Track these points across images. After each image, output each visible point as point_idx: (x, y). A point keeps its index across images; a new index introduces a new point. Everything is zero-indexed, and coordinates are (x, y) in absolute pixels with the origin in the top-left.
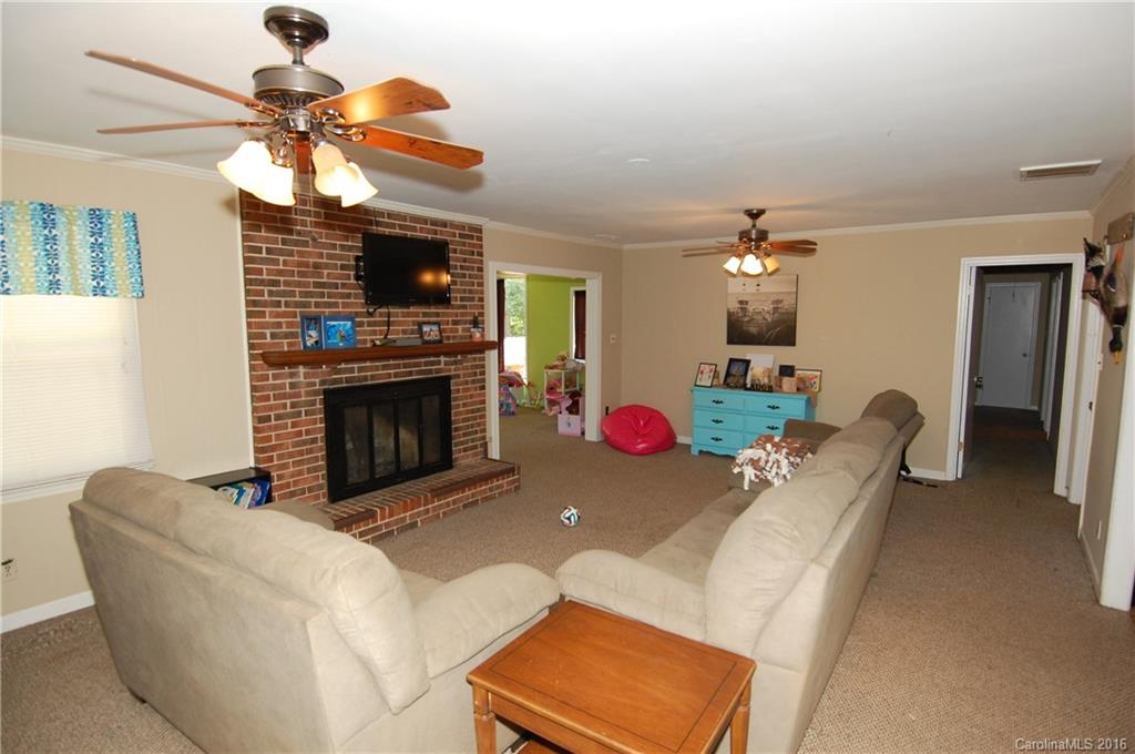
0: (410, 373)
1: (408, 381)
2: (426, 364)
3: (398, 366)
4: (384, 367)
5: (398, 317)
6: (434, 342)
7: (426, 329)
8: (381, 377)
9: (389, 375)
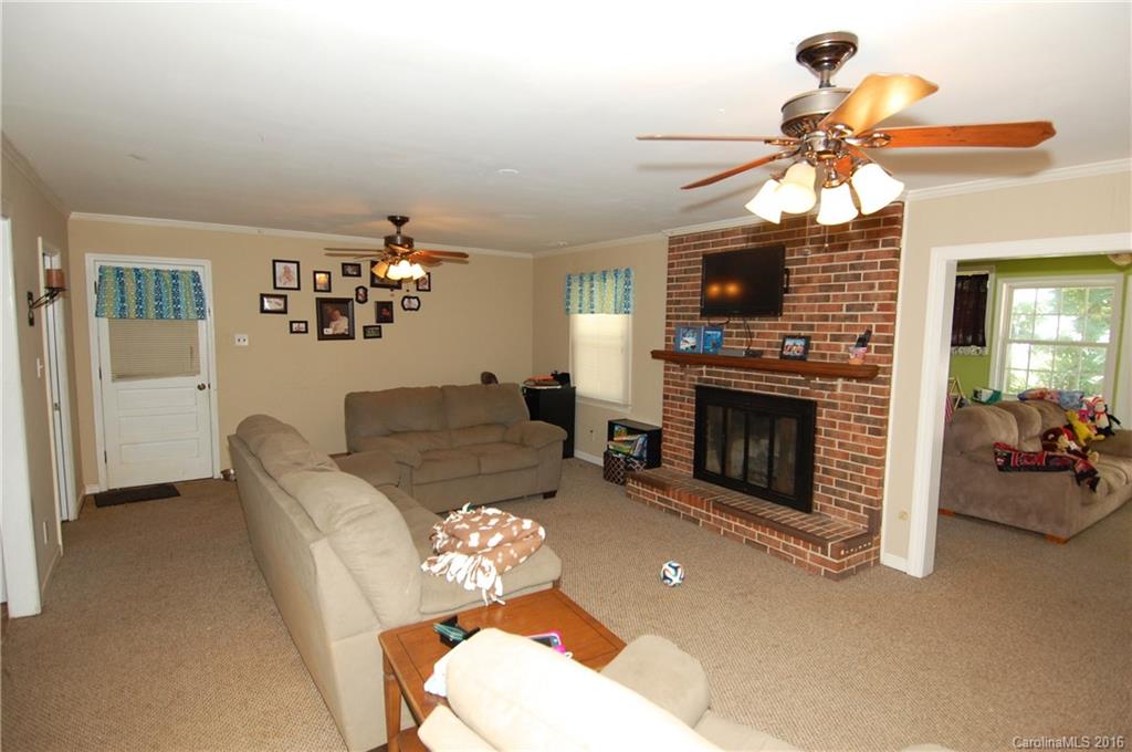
0: (772, 388)
1: (768, 396)
2: (791, 382)
3: (761, 379)
4: (747, 377)
5: (764, 329)
6: (795, 358)
7: (789, 342)
8: (742, 385)
9: (750, 386)
